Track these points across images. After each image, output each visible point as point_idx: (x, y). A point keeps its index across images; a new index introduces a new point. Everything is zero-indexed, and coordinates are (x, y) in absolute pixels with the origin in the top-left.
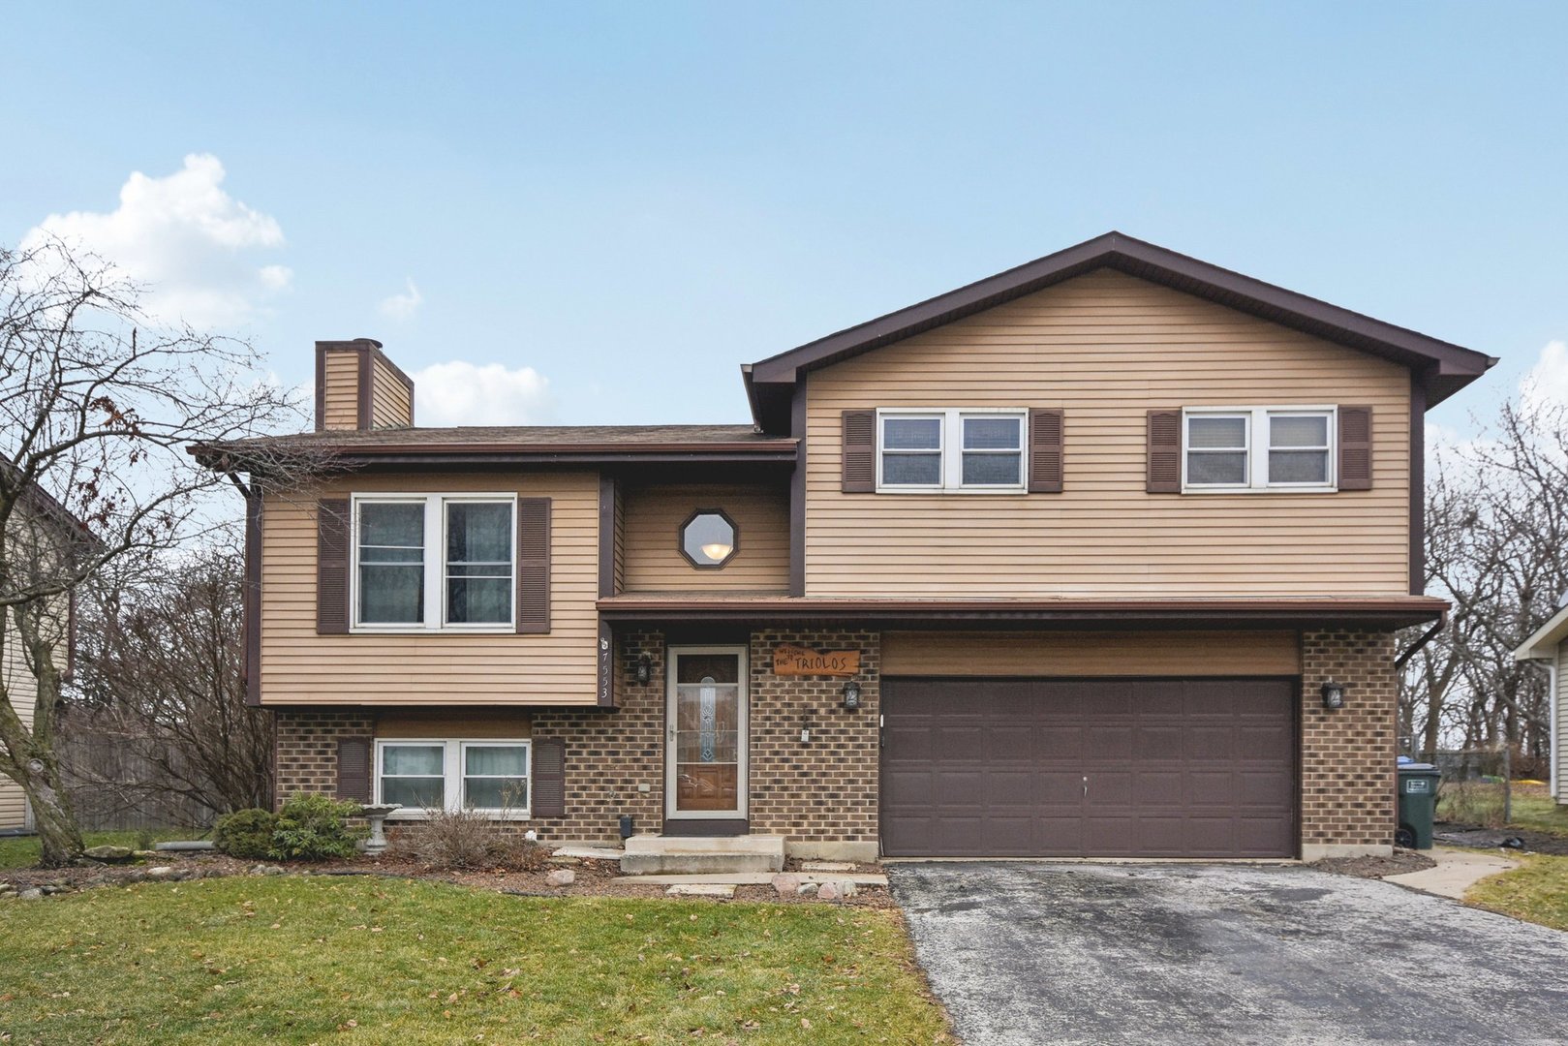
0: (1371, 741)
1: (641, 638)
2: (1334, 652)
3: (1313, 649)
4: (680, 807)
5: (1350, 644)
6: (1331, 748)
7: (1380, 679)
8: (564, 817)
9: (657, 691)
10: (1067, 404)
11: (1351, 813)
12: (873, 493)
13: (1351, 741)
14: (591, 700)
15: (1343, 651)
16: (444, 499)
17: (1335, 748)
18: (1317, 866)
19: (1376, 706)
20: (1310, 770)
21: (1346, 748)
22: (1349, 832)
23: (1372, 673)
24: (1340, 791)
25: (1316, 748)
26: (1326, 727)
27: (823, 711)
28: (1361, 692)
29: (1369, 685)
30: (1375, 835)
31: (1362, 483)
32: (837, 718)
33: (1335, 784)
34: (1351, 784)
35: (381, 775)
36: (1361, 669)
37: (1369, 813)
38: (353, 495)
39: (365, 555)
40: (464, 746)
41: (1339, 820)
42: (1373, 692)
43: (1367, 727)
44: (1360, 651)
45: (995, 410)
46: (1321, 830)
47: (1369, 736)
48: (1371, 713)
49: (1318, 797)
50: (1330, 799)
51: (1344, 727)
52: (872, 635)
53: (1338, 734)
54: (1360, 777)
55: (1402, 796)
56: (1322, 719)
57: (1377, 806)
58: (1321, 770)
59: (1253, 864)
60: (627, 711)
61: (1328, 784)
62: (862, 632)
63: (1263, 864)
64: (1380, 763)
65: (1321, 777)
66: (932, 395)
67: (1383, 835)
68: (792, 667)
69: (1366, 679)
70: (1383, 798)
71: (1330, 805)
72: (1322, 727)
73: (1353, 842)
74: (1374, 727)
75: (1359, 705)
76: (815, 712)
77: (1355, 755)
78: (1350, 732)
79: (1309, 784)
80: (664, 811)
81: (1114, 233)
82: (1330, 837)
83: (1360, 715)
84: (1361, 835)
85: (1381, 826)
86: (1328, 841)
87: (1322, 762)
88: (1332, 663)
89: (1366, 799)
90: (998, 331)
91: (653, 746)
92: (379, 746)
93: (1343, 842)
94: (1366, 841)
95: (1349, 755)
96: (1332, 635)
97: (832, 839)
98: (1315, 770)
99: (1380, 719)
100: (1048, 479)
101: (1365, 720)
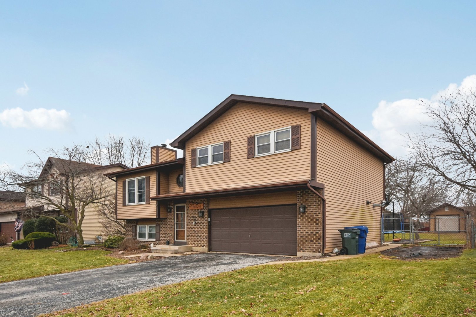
0: (315, 222)
1: (170, 203)
2: (305, 196)
3: (299, 196)
4: (177, 239)
5: (309, 194)
6: (304, 224)
7: (318, 203)
8: (160, 241)
9: (172, 214)
10: (231, 139)
11: (310, 243)
12: (196, 167)
13: (309, 222)
14: (155, 217)
15: (307, 196)
16: (137, 178)
17: (305, 224)
18: (301, 258)
19: (316, 211)
20: (299, 231)
21: (308, 224)
22: (309, 249)
23: (315, 202)
24: (307, 237)
25: (300, 224)
26: (303, 218)
27: (198, 217)
28: (312, 208)
29: (314, 205)
30: (316, 250)
31: (298, 147)
32: (200, 219)
33: (305, 235)
34: (309, 235)
35: (139, 232)
36: (312, 201)
37: (315, 243)
38: (126, 179)
39: (129, 190)
40: (148, 226)
41: (306, 245)
42: (316, 207)
43: (314, 218)
44: (312, 195)
45: (217, 144)
46: (302, 248)
47: (314, 220)
48: (315, 214)
49: (301, 238)
50: (304, 239)
51: (308, 218)
52: (206, 199)
53: (306, 220)
54: (312, 233)
55: (343, 238)
56: (302, 216)
57: (317, 241)
58: (302, 231)
59: (285, 257)
60: (168, 219)
61: (303, 235)
62: (204, 199)
63: (287, 257)
64: (317, 228)
65: (302, 233)
66: (206, 142)
67: (318, 250)
68: (192, 208)
69: (314, 204)
70: (318, 239)
71: (304, 241)
72: (302, 218)
73: (310, 252)
74: (316, 218)
75: (312, 212)
76: (197, 218)
77: (311, 226)
78: (309, 220)
79: (298, 235)
80: (174, 239)
81: (232, 95)
82: (304, 250)
83: (312, 214)
84: (312, 250)
85: (318, 247)
86: (304, 251)
87: (302, 229)
88: (304, 199)
89: (314, 239)
90: (218, 124)
91: (172, 226)
92: (138, 226)
93: (308, 252)
94: (314, 252)
95: (309, 226)
96: (304, 191)
97: (200, 247)
98: (300, 231)
99: (317, 215)
100: (227, 159)
101: (313, 216)
